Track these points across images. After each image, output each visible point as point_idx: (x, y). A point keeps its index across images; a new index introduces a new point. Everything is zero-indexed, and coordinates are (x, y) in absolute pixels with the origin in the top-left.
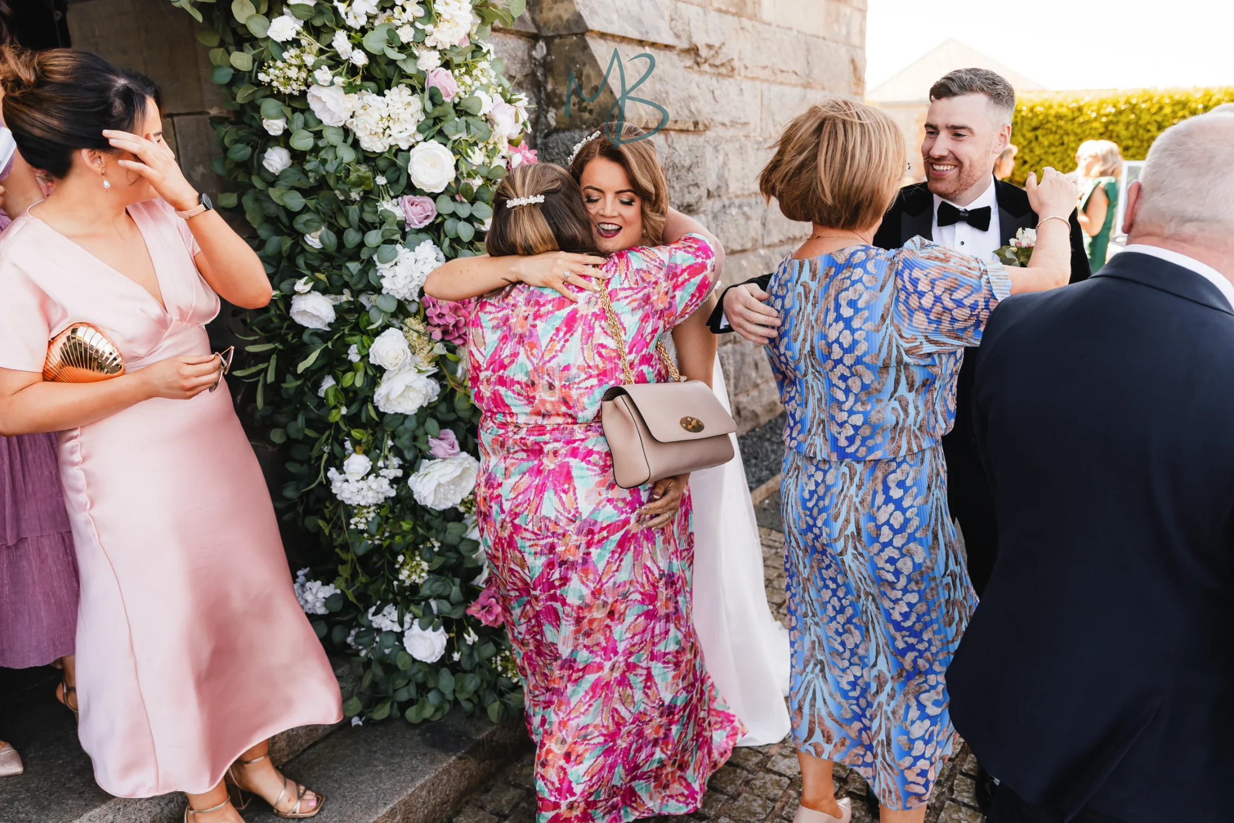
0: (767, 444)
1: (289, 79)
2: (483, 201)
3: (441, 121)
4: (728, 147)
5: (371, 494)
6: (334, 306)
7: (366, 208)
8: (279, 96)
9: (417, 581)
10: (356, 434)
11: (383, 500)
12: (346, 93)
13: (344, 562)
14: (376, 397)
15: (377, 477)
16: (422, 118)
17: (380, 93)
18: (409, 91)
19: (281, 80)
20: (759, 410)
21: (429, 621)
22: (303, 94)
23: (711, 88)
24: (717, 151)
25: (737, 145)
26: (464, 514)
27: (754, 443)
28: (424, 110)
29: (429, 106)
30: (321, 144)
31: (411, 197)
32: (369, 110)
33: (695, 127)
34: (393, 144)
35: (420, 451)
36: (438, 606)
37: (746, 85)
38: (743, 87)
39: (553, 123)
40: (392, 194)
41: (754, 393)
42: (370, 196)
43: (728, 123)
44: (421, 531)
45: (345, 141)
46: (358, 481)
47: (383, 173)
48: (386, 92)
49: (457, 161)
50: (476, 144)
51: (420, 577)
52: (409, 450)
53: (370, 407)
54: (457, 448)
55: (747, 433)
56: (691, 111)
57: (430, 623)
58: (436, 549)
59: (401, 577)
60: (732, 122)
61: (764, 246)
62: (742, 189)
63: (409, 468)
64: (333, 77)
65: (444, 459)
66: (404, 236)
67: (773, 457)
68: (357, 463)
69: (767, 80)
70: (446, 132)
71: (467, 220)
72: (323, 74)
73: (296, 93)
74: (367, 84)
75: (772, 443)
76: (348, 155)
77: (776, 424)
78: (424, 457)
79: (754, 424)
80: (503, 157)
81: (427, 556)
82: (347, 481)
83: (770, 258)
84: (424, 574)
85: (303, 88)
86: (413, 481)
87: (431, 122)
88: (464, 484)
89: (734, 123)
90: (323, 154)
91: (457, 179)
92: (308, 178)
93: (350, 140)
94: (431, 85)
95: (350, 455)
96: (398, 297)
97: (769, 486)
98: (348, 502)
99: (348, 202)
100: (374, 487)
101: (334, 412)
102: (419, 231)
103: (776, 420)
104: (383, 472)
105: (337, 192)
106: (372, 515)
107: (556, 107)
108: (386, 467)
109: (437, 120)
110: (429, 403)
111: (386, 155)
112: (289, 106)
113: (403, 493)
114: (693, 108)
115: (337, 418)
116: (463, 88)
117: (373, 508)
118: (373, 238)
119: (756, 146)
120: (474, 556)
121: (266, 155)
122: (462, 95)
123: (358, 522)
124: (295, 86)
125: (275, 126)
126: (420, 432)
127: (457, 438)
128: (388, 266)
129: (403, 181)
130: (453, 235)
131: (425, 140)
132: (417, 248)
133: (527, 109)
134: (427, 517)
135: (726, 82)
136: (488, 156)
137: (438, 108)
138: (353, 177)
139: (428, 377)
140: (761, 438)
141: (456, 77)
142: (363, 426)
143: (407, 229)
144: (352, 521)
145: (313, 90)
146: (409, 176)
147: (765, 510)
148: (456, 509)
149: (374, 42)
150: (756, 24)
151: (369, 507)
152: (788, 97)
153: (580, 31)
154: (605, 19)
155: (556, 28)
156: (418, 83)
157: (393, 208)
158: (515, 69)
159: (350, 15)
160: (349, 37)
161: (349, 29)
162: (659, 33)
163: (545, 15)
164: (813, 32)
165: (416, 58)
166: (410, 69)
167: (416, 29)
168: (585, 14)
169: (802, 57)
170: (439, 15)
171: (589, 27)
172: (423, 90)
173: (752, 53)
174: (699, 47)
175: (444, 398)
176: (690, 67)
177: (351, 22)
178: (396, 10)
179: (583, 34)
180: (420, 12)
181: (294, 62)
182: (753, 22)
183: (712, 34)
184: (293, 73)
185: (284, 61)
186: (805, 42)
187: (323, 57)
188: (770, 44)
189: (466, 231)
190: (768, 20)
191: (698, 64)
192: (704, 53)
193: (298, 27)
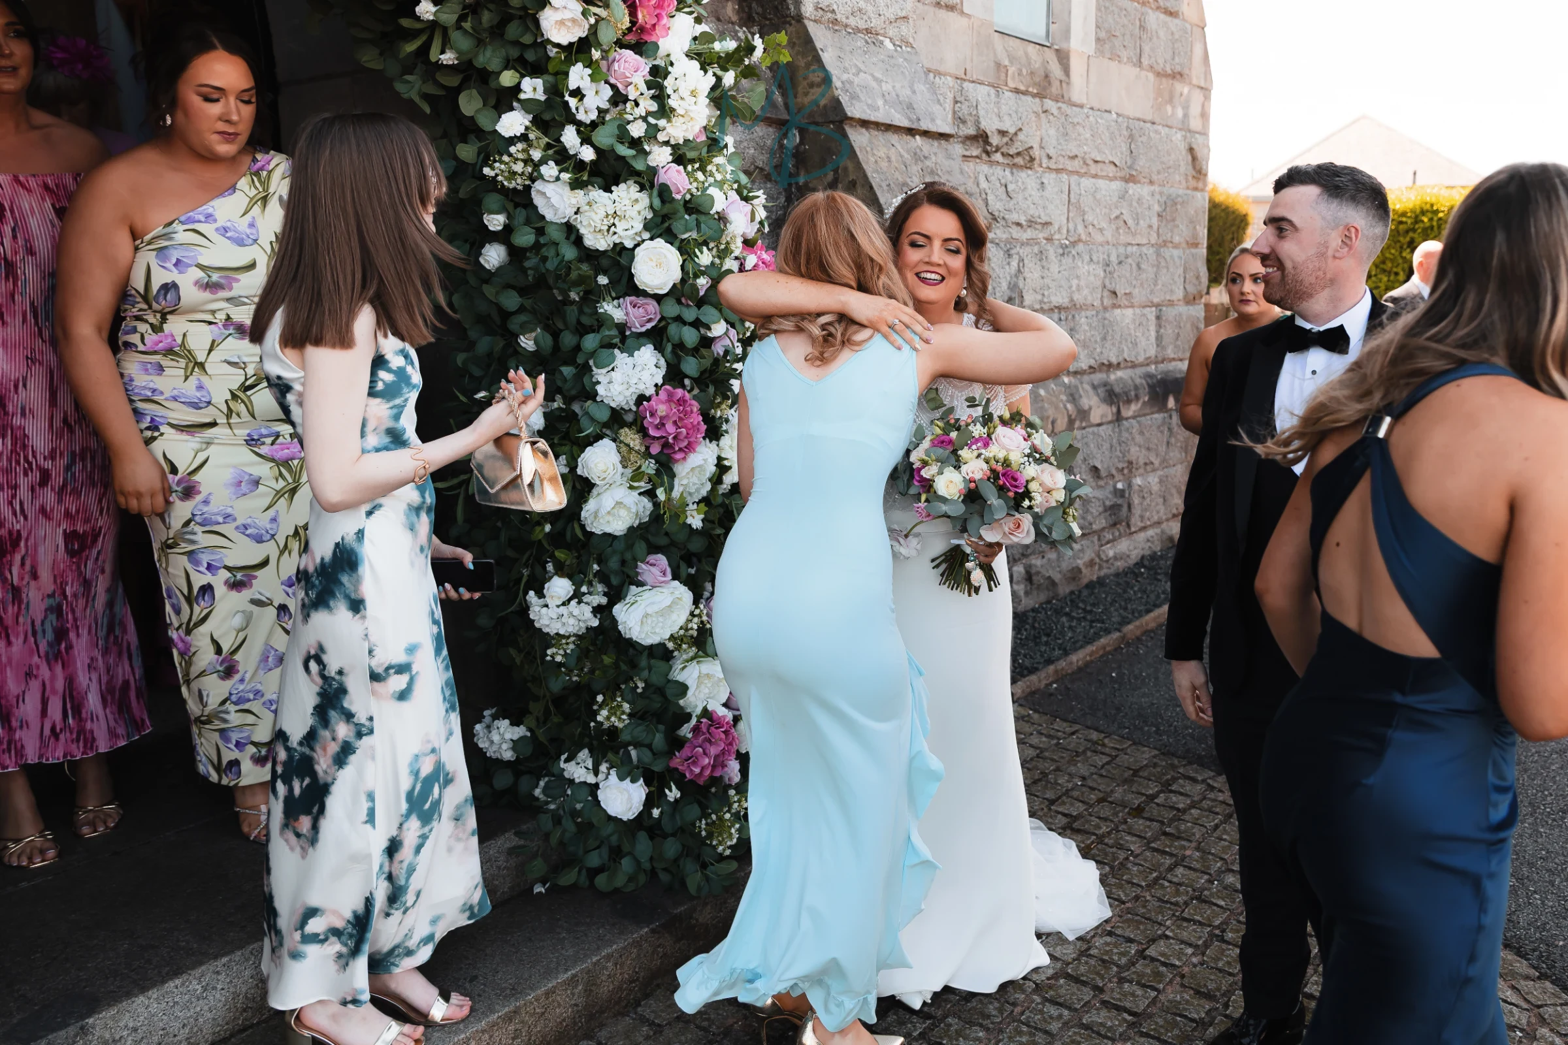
0: (1064, 619)
1: (515, 173)
2: (712, 305)
3: (669, 218)
4: (1024, 251)
5: (572, 621)
6: (544, 413)
7: (587, 310)
8: (504, 191)
9: (616, 724)
10: (559, 554)
11: (584, 630)
12: (572, 189)
14: (583, 514)
15: (579, 603)
16: (650, 216)
17: (607, 189)
18: (638, 188)
19: (506, 174)
20: (1057, 577)
21: (628, 772)
22: (528, 189)
23: (1003, 181)
24: (1010, 256)
25: (1036, 249)
26: (672, 652)
27: (1048, 617)
28: (651, 207)
29: (657, 203)
30: (542, 240)
31: (633, 298)
32: (595, 207)
34: (617, 241)
35: (628, 576)
36: (638, 756)
37: (1050, 178)
38: (1045, 181)
40: (614, 295)
41: (1052, 555)
42: (592, 295)
43: (1024, 223)
44: (624, 667)
45: (567, 238)
46: (558, 606)
47: (605, 273)
48: (613, 188)
49: (684, 261)
50: (706, 243)
51: (620, 719)
52: (616, 575)
53: (576, 526)
54: (670, 577)
55: (1041, 604)
57: (629, 774)
58: (639, 691)
59: (599, 718)
60: (1031, 221)
61: (1069, 373)
62: (1041, 302)
63: (616, 595)
64: (560, 172)
65: (654, 587)
66: (624, 339)
67: (1070, 635)
68: (560, 587)
69: (1077, 173)
70: (675, 231)
71: (692, 324)
72: (550, 170)
73: (519, 187)
74: (594, 179)
75: (1072, 618)
76: (569, 253)
77: (1079, 596)
78: (632, 583)
79: (1051, 594)
80: (737, 258)
81: (630, 697)
82: (547, 606)
83: (1076, 387)
84: (624, 717)
85: (527, 183)
86: (618, 610)
87: (659, 220)
88: (674, 617)
89: (1031, 223)
90: (544, 249)
91: (683, 281)
92: (527, 276)
93: (573, 237)
94: (661, 181)
95: (551, 578)
96: (613, 405)
97: (1059, 667)
98: (546, 630)
99: (567, 302)
100: (576, 612)
101: (538, 529)
102: (641, 335)
103: (1080, 592)
104: (586, 598)
105: (555, 291)
106: (572, 646)
108: (590, 593)
109: (665, 217)
110: (640, 524)
111: (610, 254)
112: (512, 201)
113: (606, 623)
115: (540, 536)
116: (695, 184)
117: (572, 639)
118: (590, 341)
119: (1061, 251)
120: (681, 702)
121: (483, 251)
122: (694, 191)
123: (556, 654)
124: (519, 181)
125: (495, 222)
126: (628, 556)
127: (670, 565)
128: (604, 371)
129: (625, 280)
130: (676, 340)
131: (652, 239)
132: (636, 353)
133: (765, 207)
134: (631, 651)
135: (1023, 174)
136: (719, 257)
137: (668, 205)
138: (574, 275)
139: (640, 494)
140: (1058, 612)
141: (688, 174)
142: (568, 547)
143: (628, 333)
144: (549, 651)
145: (538, 185)
146: (632, 276)
147: (1051, 695)
148: (664, 645)
149: (604, 137)
150: (1064, 106)
151: (568, 637)
152: (1104, 192)
153: (837, 119)
154: (868, 105)
155: (811, 115)
156: (647, 180)
157: (613, 310)
158: (762, 160)
159: (581, 110)
160: (579, 132)
161: (578, 124)
162: (933, 120)
163: (799, 100)
164: (1138, 115)
165: (647, 154)
166: (639, 166)
167: (648, 124)
168: (844, 99)
169: (1123, 144)
170: (673, 110)
171: (849, 114)
172: (652, 186)
173: (1058, 140)
174: (989, 134)
175: (656, 517)
176: (977, 157)
177: (581, 116)
178: (629, 105)
179: (841, 122)
180: (654, 107)
181: (520, 156)
182: (1060, 104)
183: (1006, 118)
184: (518, 167)
185: (510, 155)
186: (1128, 127)
187: (550, 152)
188: (1081, 130)
189: (690, 336)
190: (1079, 102)
191: (988, 153)
192: (995, 140)
193: (528, 123)
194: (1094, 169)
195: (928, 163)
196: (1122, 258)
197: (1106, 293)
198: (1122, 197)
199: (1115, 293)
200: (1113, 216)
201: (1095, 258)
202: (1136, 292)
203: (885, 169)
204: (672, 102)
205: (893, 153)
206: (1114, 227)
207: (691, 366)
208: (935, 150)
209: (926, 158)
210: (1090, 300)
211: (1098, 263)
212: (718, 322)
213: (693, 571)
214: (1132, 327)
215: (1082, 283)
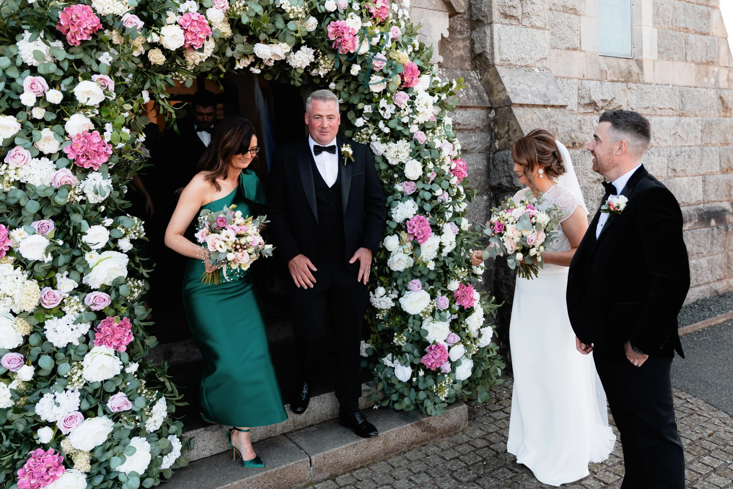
1: (363, 139)
2: (436, 183)
3: (419, 151)
5: (384, 304)
7: (391, 187)
9: (401, 344)
10: (382, 279)
11: (389, 308)
12: (382, 143)
13: (374, 333)
14: (388, 263)
15: (387, 297)
16: (411, 151)
17: (396, 143)
18: (406, 141)
22: (369, 144)
26: (423, 317)
28: (412, 148)
29: (414, 146)
31: (406, 182)
32: (391, 149)
33: (573, 145)
34: (399, 161)
35: (405, 287)
36: (409, 358)
39: (497, 147)
40: (399, 181)
42: (392, 181)
44: (404, 322)
45: (383, 161)
46: (380, 298)
47: (396, 173)
49: (423, 167)
50: (433, 160)
51: (402, 342)
52: (401, 286)
53: (386, 267)
54: (421, 288)
56: (571, 137)
57: (405, 364)
58: (410, 332)
59: (395, 342)
63: (400, 294)
64: (378, 138)
65: (415, 292)
66: (402, 197)
68: (381, 290)
69: (650, 115)
70: (421, 156)
71: (429, 191)
72: (374, 137)
74: (391, 139)
76: (382, 166)
78: (406, 290)
80: (448, 165)
81: (406, 334)
82: (376, 297)
84: (404, 342)
85: (368, 142)
86: (401, 300)
87: (415, 152)
88: (423, 304)
91: (423, 175)
93: (385, 161)
94: (415, 138)
95: (378, 287)
96: (398, 222)
98: (376, 307)
100: (386, 300)
102: (410, 195)
104: (390, 295)
106: (386, 313)
107: (498, 140)
108: (392, 294)
109: (417, 151)
110: (410, 267)
111: (397, 166)
113: (398, 305)
114: (573, 136)
115: (375, 271)
116: (429, 138)
117: (386, 311)
118: (390, 198)
120: (426, 338)
122: (429, 140)
123: (380, 316)
124: (365, 141)
126: (405, 280)
127: (422, 284)
128: (394, 209)
129: (403, 176)
130: (422, 198)
131: (412, 159)
132: (406, 202)
134: (407, 316)
137: (418, 147)
138: (382, 174)
139: (408, 256)
141: (426, 134)
142: (384, 276)
143: (404, 195)
144: (377, 315)
145: (371, 143)
146: (405, 174)
148: (419, 315)
149: (392, 124)
150: (640, 85)
151: (384, 310)
152: (666, 122)
153: (509, 104)
154: (523, 98)
155: (499, 104)
156: (410, 138)
157: (399, 187)
158: (479, 124)
159: (385, 115)
160: (384, 123)
161: (384, 120)
162: (557, 100)
163: (494, 98)
164: (686, 84)
165: (409, 128)
166: (406, 133)
167: (410, 117)
168: (511, 96)
169: (677, 99)
170: (418, 112)
171: (513, 102)
172: (412, 139)
173: (637, 100)
174: (597, 102)
175: (415, 265)
176: (592, 112)
177: (385, 117)
178: (402, 111)
179: (510, 106)
180: (411, 111)
181: (365, 133)
182: (637, 84)
183: (606, 94)
184: (364, 137)
185: (361, 132)
186: (680, 91)
187: (376, 131)
188: (651, 95)
189: (428, 196)
190: (649, 82)
191: (597, 111)
192: (600, 104)
193: (365, 121)
194: (659, 112)
195: (553, 119)
196: (679, 153)
197: (669, 170)
198: (677, 124)
199: (675, 170)
200: (672, 134)
201: (662, 154)
202: (688, 169)
203: (530, 123)
204: (418, 109)
205: (535, 117)
206: (673, 139)
207: (428, 207)
208: (557, 113)
209: (552, 117)
210: (659, 174)
211: (664, 156)
212: (439, 189)
213: (433, 287)
214: (687, 186)
215: (654, 166)
